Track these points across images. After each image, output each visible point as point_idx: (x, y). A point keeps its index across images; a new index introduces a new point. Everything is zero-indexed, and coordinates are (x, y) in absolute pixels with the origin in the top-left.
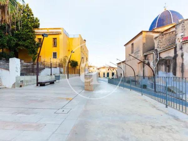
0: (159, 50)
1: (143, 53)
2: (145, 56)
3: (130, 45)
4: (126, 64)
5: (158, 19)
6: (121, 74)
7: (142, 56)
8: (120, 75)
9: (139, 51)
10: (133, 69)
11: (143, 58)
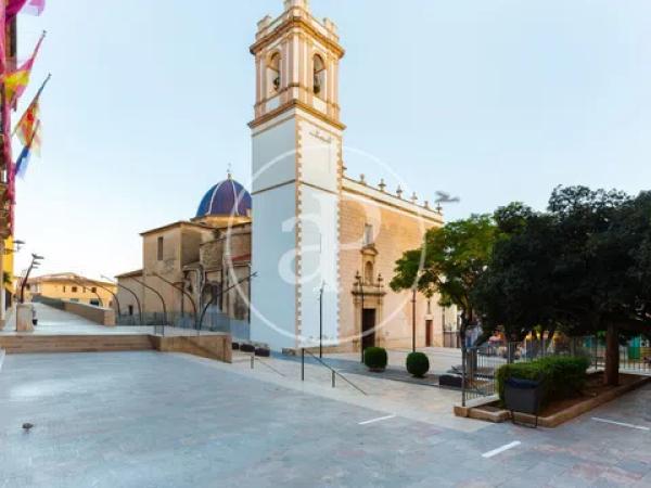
0: (205, 266)
1: (182, 265)
2: (186, 273)
3: (155, 238)
4: (142, 284)
5: (214, 194)
6: (131, 308)
7: (179, 270)
8: (127, 310)
9: (174, 259)
10: (161, 297)
11: (182, 275)
